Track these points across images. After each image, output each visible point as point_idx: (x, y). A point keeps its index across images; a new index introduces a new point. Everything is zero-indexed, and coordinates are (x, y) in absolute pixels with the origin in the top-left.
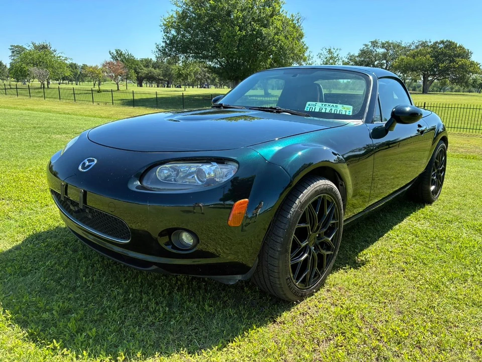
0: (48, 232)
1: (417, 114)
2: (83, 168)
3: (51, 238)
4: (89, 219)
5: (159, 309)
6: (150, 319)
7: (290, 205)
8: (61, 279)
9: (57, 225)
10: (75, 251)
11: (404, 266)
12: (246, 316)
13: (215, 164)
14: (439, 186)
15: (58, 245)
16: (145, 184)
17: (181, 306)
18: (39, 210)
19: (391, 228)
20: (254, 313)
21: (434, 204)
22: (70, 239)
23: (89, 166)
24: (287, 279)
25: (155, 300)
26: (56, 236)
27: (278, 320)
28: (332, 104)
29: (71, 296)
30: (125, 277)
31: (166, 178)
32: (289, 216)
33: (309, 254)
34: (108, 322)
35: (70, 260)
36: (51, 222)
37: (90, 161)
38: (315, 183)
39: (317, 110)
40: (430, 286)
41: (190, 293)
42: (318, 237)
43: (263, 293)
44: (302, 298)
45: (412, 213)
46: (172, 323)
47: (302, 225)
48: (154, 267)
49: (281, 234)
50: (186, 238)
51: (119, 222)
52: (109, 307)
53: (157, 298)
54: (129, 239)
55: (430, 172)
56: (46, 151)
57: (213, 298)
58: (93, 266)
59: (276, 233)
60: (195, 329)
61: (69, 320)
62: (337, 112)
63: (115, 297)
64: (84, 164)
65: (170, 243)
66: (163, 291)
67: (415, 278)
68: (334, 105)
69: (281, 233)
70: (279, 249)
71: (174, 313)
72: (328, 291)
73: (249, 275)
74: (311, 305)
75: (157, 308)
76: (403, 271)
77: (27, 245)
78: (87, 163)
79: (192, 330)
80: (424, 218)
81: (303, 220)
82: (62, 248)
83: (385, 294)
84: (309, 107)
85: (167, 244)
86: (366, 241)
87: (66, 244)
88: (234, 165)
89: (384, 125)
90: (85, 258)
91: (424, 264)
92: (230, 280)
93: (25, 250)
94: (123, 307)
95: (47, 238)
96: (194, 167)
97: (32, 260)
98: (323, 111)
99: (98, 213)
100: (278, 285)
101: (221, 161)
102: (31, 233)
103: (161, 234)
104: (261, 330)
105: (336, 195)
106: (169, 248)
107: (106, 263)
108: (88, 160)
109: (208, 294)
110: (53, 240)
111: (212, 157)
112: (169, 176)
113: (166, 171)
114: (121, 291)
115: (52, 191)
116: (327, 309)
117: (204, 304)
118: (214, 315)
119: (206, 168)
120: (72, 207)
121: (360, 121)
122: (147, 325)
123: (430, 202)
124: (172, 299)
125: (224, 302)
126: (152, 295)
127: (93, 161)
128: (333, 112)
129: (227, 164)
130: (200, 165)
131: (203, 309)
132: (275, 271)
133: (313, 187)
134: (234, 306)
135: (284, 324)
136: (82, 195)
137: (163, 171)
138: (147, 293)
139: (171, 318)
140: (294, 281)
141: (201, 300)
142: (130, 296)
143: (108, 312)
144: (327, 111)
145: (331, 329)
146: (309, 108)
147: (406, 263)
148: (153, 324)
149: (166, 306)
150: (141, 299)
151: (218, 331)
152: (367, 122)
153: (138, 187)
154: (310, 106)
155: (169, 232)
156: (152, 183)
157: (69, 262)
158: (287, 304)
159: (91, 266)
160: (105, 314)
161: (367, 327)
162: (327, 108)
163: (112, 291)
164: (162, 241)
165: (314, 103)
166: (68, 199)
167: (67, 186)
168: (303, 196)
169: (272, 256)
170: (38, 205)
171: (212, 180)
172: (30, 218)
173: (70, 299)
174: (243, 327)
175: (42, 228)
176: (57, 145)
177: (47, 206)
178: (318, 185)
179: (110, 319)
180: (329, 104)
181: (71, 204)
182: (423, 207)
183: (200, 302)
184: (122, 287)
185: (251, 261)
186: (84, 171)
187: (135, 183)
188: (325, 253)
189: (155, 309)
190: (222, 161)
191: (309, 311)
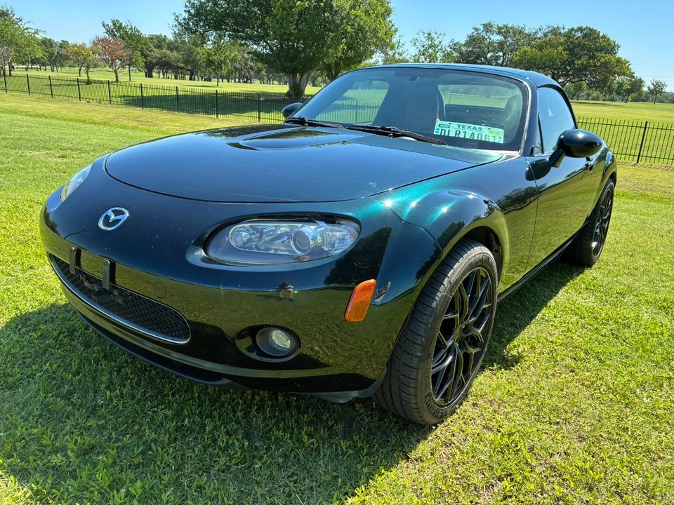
0: (39, 313)
1: (596, 143)
2: (107, 222)
3: (45, 323)
4: (118, 304)
5: (234, 443)
6: (223, 460)
7: (436, 287)
8: (71, 393)
9: (52, 300)
10: (87, 345)
11: (573, 364)
12: (365, 451)
13: (322, 224)
14: (601, 241)
15: (59, 334)
16: (212, 254)
17: (266, 437)
18: (21, 275)
19: (544, 304)
20: (376, 446)
21: (594, 267)
22: (77, 325)
23: (116, 221)
24: (426, 396)
25: (225, 427)
26: (52, 320)
27: (413, 455)
28: (473, 126)
29: (92, 422)
30: (172, 388)
31: (245, 244)
32: (434, 305)
33: (454, 355)
34: (157, 468)
35: (81, 360)
36: (40, 295)
37: (117, 213)
38: (469, 252)
39: (452, 134)
40: (615, 396)
41: (277, 414)
42: (464, 329)
43: (383, 412)
44: (441, 418)
45: (568, 281)
46: (256, 466)
47: (450, 316)
48: (225, 381)
49: (422, 332)
50: (280, 340)
51: (171, 313)
52: (155, 441)
53: (227, 424)
54: (186, 338)
55: (594, 223)
56: (18, 176)
57: (310, 423)
58: (119, 371)
59: (414, 330)
60: (294, 474)
61: (95, 465)
62: (478, 137)
63: (162, 423)
64: (107, 217)
65: (254, 347)
66: (234, 412)
67: (593, 383)
68: (477, 126)
69: (422, 330)
70: (419, 354)
71: (257, 448)
72: (474, 405)
73: (369, 391)
74: (455, 428)
75: (230, 442)
76: (572, 371)
77: (9, 335)
78: (113, 217)
79: (289, 477)
80: (587, 289)
81: (451, 308)
82: (66, 340)
83: (555, 409)
84: (440, 128)
85: (250, 349)
86: (513, 325)
87: (71, 333)
88: (352, 226)
89: (548, 159)
90: (105, 357)
91: (601, 361)
92: (339, 397)
93: (8, 344)
94: (176, 439)
95: (39, 323)
96: (284, 227)
97: (20, 362)
98: (462, 136)
99: (135, 298)
100: (414, 406)
101: (331, 219)
102: (13, 315)
103: (241, 335)
104: (392, 474)
105: (492, 267)
106: (254, 356)
107: (139, 366)
108: (113, 211)
109: (304, 416)
110: (50, 327)
111: (320, 213)
112: (249, 241)
113: (244, 234)
114: (169, 413)
115: (52, 257)
116: (478, 435)
117: (300, 433)
118: (317, 450)
119: (309, 229)
120: (86, 284)
121: (517, 152)
122: (219, 470)
123: (590, 265)
124: (249, 423)
125: (330, 428)
126: (219, 420)
127: (123, 213)
128: (476, 138)
129: (339, 224)
130: (300, 225)
131: (300, 441)
132: (411, 385)
133: (466, 259)
134: (346, 435)
135: (422, 461)
136: (107, 269)
137: (240, 234)
138: (211, 416)
139: (254, 457)
140: (434, 396)
141: (295, 425)
142: (186, 422)
143: (155, 449)
144: (468, 137)
145: (491, 468)
146: (440, 131)
147: (575, 359)
148: (228, 468)
149: (243, 438)
150: (203, 427)
151: (329, 478)
152: (524, 154)
153: (204, 260)
154: (442, 127)
155: (252, 332)
156: (224, 253)
157: (79, 364)
158: (421, 429)
159: (116, 371)
160: (150, 452)
161: (541, 464)
162: (467, 131)
163: (154, 412)
164: (243, 345)
165: (447, 123)
166: (80, 272)
167: (78, 252)
168: (453, 273)
169: (408, 363)
170: (18, 268)
171: (318, 251)
172: (8, 290)
173: (89, 428)
174: (365, 470)
175: (28, 306)
176: (34, 168)
177: (31, 268)
178: (473, 255)
179: (159, 463)
180: (470, 125)
181: (87, 279)
182: (582, 272)
183: (293, 429)
184: (169, 407)
185: (374, 370)
186: (109, 229)
187: (196, 253)
188: (473, 351)
189: (227, 442)
190: (333, 219)
191: (453, 439)
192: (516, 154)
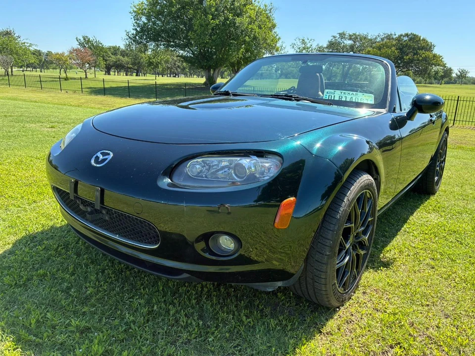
0: (42, 233)
1: (440, 103)
2: (97, 161)
3: (47, 239)
4: (105, 221)
5: (191, 323)
6: (185, 335)
7: (339, 204)
8: (69, 288)
9: (51, 224)
10: (78, 255)
11: (432, 263)
12: (289, 327)
13: (255, 158)
14: (440, 176)
15: (58, 247)
16: (177, 181)
17: (215, 318)
18: (27, 207)
19: (405, 221)
20: (297, 323)
21: (436, 194)
22: (70, 241)
23: (104, 160)
24: (333, 285)
25: (184, 311)
26: (52, 238)
27: (324, 330)
28: (351, 93)
29: (86, 309)
30: (142, 284)
31: (199, 173)
32: (338, 217)
33: (350, 256)
34: (137, 342)
35: (75, 265)
36: (43, 221)
37: (103, 154)
38: (360, 178)
39: (337, 98)
40: (467, 285)
41: (221, 301)
42: (356, 236)
43: (298, 298)
44: (342, 303)
45: (420, 205)
46: (210, 340)
47: (349, 225)
48: (185, 275)
49: (330, 237)
50: (227, 243)
51: (145, 225)
52: (134, 322)
53: (185, 308)
54: (156, 244)
55: (436, 163)
57: (246, 307)
58: (103, 272)
59: (324, 235)
60: (238, 345)
61: (91, 341)
62: (355, 100)
63: (137, 309)
64: (97, 158)
65: (208, 250)
66: (190, 300)
67: (449, 276)
68: (354, 93)
69: (329, 235)
70: (328, 253)
71: (209, 327)
72: (364, 293)
73: (291, 281)
74: (353, 310)
75: (189, 322)
76: (433, 268)
77: (22, 248)
78: (101, 157)
79: (235, 347)
80: (434, 210)
81: (349, 220)
82: (63, 251)
83: (424, 295)
84: (328, 95)
85: (203, 250)
87: (66, 246)
88: (276, 159)
89: (405, 115)
90: (92, 263)
91: (452, 260)
92: (267, 286)
93: (21, 255)
94: (148, 321)
95: (42, 240)
96: (225, 161)
97: (31, 267)
98: (344, 99)
99: (118, 215)
100: (324, 293)
101: (260, 154)
102: (24, 234)
103: (198, 240)
104: (312, 344)
105: (374, 190)
106: (207, 255)
107: (118, 268)
108: (101, 153)
109: (241, 303)
110: (51, 242)
111: (252, 150)
112: (201, 171)
113: (198, 166)
114: (142, 301)
115: (56, 190)
116: (370, 315)
117: (240, 315)
118: (253, 327)
119: (245, 162)
120: (81, 207)
122: (182, 343)
123: (434, 194)
124: (201, 308)
125: (262, 311)
126: (179, 306)
127: (109, 154)
128: (354, 101)
129: (266, 157)
130: (238, 159)
131: (241, 321)
132: (322, 277)
133: (358, 183)
134: (273, 316)
135: (331, 334)
136: (98, 194)
137: (195, 167)
138: (172, 303)
139: (208, 333)
140: (337, 285)
141: (235, 309)
142: (155, 308)
143: (134, 328)
144: (348, 100)
145: (384, 339)
146: (328, 97)
147: (433, 259)
148: (189, 341)
149: (198, 319)
150: (168, 311)
151: (265, 348)
152: (389, 111)
153: (169, 185)
155: (206, 237)
156: (185, 180)
157: (74, 267)
158: (329, 311)
159: (101, 272)
160: (131, 330)
161: (420, 335)
162: (348, 96)
163: (131, 302)
164: (200, 246)
165: (332, 91)
166: (77, 198)
167: (76, 183)
168: (350, 193)
169: (319, 260)
170: (25, 202)
171: (252, 178)
172: (19, 217)
173: (84, 314)
174: (292, 341)
175: (35, 228)
178: (363, 180)
179: (139, 337)
180: (349, 92)
181: (82, 203)
182: (428, 198)
183: (234, 312)
184: (141, 297)
185: (295, 267)
186: (98, 166)
187: (164, 181)
188: (362, 252)
189: (187, 322)
190: (262, 154)
191: (353, 318)
192: (384, 111)
